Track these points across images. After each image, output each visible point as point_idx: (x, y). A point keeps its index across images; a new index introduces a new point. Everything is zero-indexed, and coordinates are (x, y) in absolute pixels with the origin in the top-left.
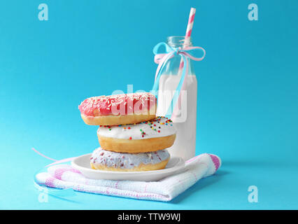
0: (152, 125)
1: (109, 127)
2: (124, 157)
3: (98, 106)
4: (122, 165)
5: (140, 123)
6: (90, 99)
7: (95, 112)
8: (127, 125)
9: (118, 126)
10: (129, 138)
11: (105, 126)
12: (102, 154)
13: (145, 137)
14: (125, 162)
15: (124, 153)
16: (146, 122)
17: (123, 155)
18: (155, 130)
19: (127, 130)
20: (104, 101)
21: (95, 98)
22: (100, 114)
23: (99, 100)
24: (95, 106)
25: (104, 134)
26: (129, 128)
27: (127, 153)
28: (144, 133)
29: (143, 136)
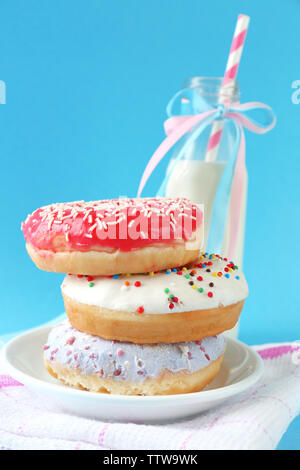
0: (194, 279)
1: (90, 278)
2: (122, 354)
3: (66, 228)
4: (118, 373)
5: (164, 271)
6: (47, 208)
7: (56, 242)
8: (133, 274)
9: (111, 277)
10: (137, 308)
11: (80, 276)
12: (72, 341)
13: (177, 309)
14: (124, 364)
15: (123, 342)
16: (179, 269)
17: (119, 348)
18: (201, 291)
19: (133, 287)
20: (80, 215)
21: (60, 208)
22: (68, 247)
23: (67, 213)
24: (57, 228)
25: (77, 292)
26: (138, 284)
27: (131, 343)
28: (175, 300)
29: (171, 306)
